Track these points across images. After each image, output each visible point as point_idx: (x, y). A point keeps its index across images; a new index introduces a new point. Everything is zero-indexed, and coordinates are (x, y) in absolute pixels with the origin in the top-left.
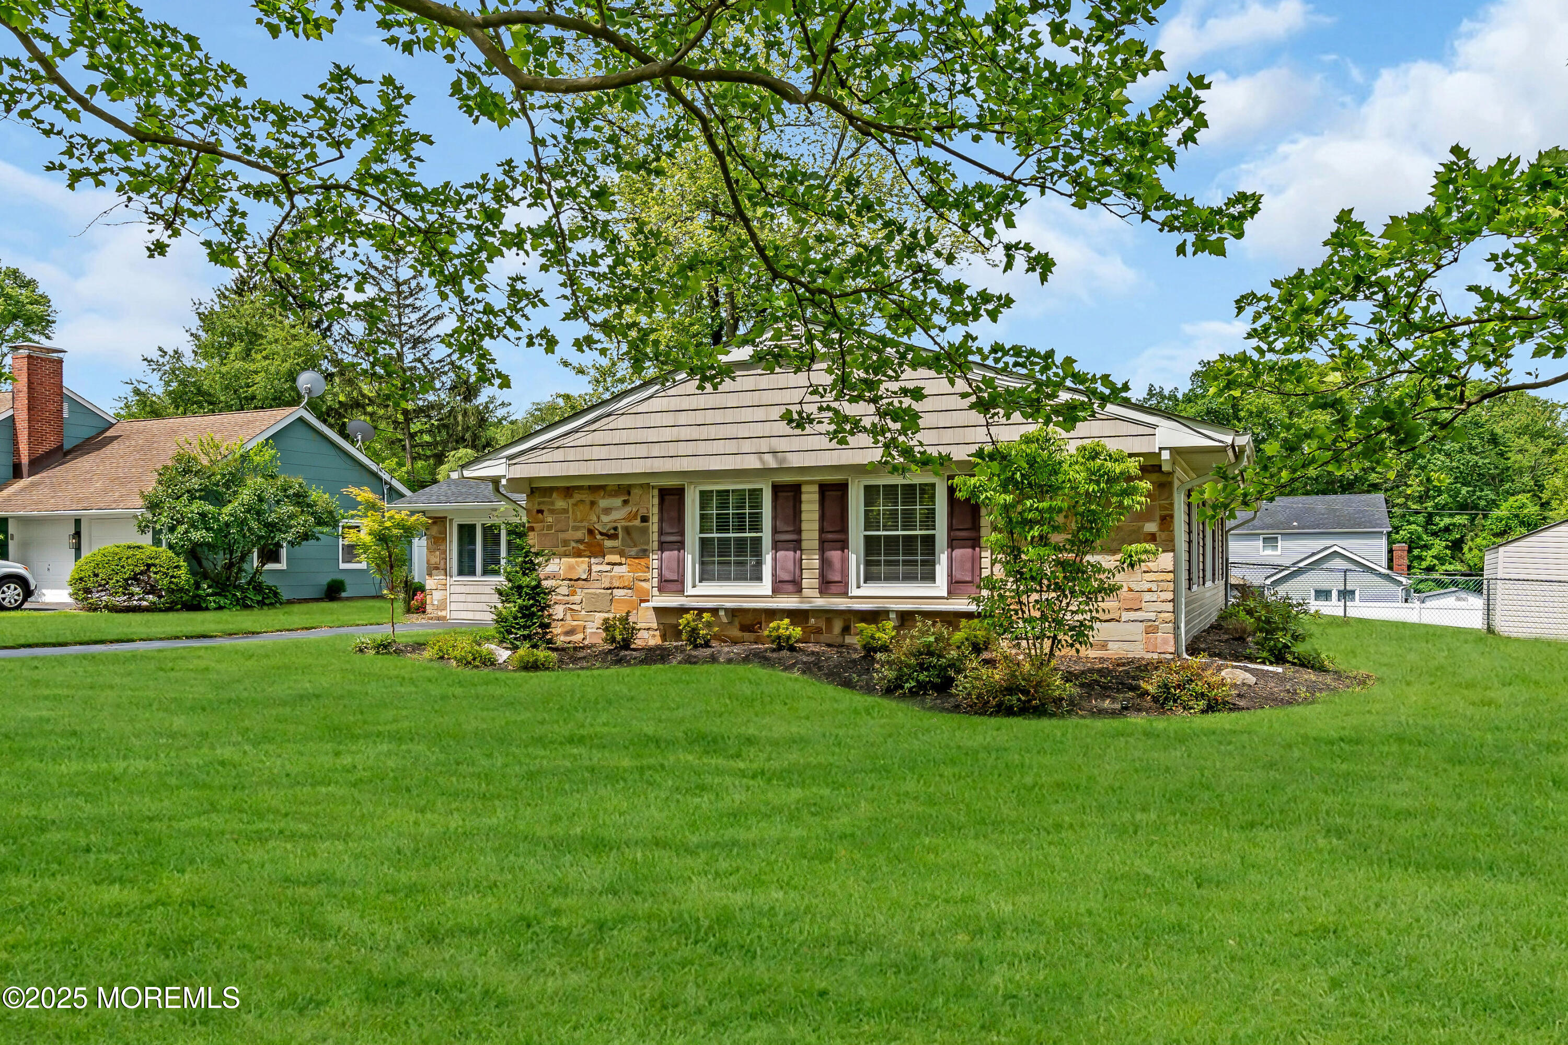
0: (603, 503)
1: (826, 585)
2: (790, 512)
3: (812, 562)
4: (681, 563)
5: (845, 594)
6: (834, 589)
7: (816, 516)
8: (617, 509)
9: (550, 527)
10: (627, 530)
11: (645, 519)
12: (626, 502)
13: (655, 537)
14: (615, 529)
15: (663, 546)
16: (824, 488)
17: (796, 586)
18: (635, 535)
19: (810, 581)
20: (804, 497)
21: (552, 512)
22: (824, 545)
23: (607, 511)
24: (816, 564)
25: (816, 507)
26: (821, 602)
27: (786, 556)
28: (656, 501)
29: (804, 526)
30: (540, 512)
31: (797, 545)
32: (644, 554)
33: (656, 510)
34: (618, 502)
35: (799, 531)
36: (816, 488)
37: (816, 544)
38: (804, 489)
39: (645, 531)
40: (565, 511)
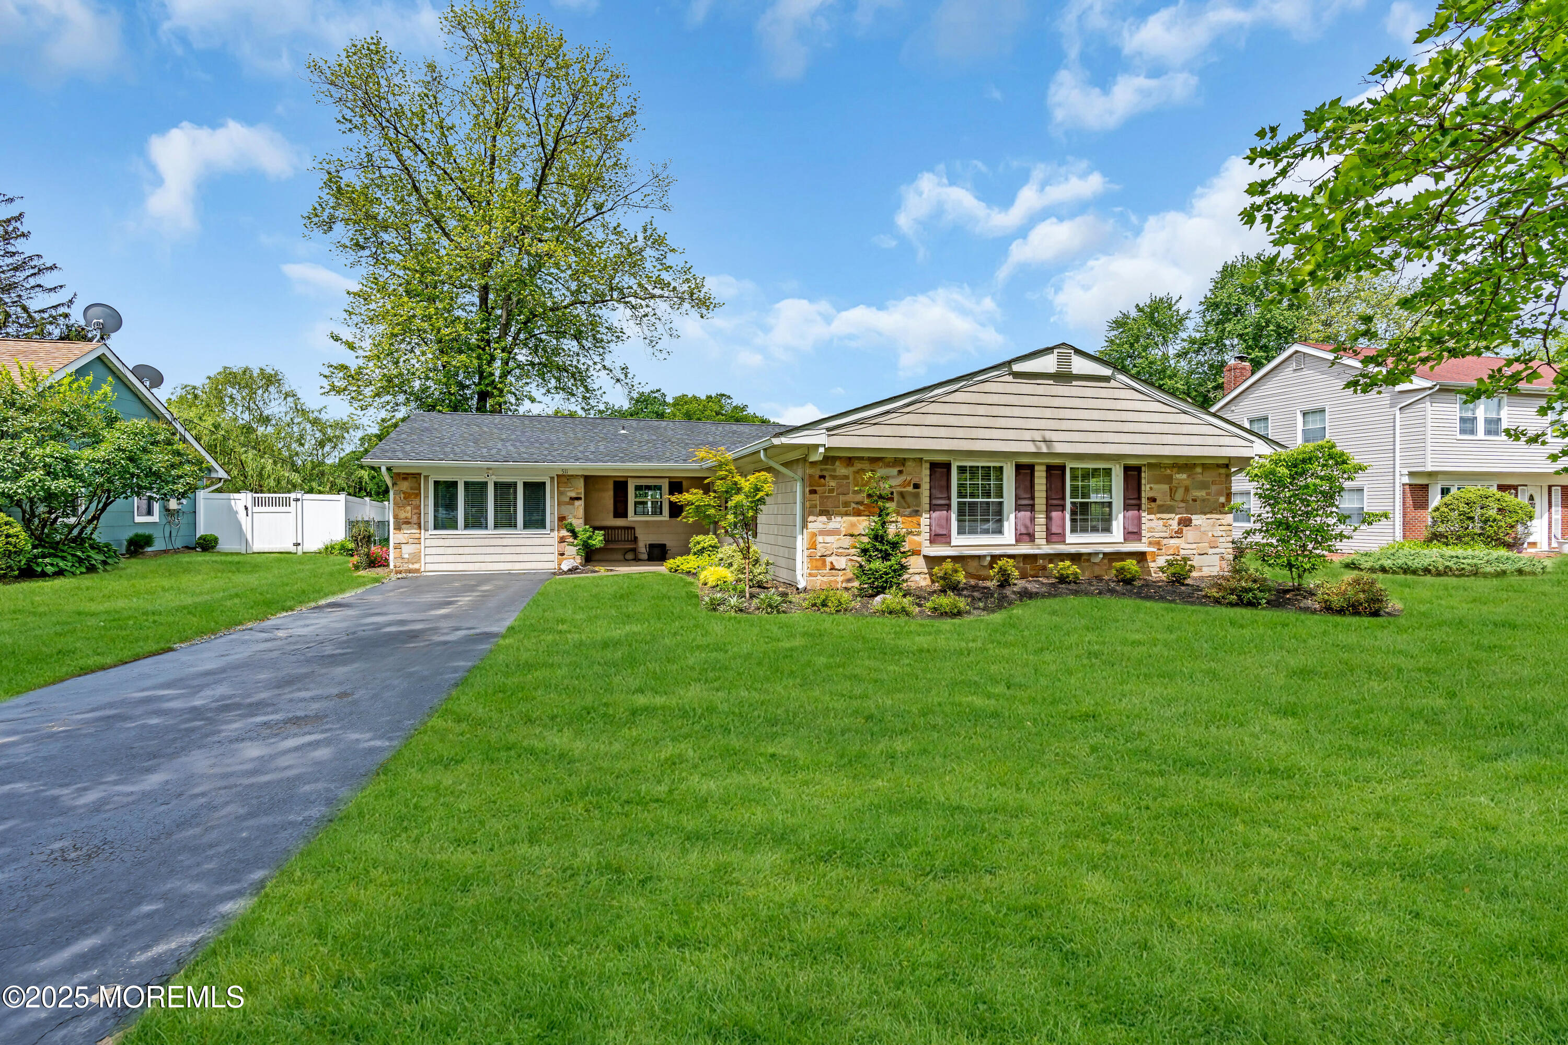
0: (881, 472)
1: (1051, 537)
2: (1028, 483)
3: (1041, 519)
4: (948, 520)
5: (1063, 542)
6: (1054, 538)
7: (1044, 488)
8: (893, 477)
9: (831, 491)
10: (902, 495)
11: (917, 486)
12: (900, 472)
13: (927, 500)
14: (892, 493)
15: (933, 508)
16: (1050, 468)
17: (1031, 537)
18: (909, 499)
19: (1040, 533)
20: (1036, 474)
21: (834, 477)
22: (1050, 508)
23: (885, 478)
24: (1043, 521)
25: (1044, 481)
26: (1047, 549)
27: (1026, 514)
28: (928, 472)
29: (1037, 494)
30: (823, 477)
31: (1032, 508)
32: (917, 513)
33: (928, 479)
34: (894, 471)
35: (1033, 498)
36: (1044, 468)
37: (1044, 508)
38: (1037, 468)
39: (917, 496)
40: (846, 477)
